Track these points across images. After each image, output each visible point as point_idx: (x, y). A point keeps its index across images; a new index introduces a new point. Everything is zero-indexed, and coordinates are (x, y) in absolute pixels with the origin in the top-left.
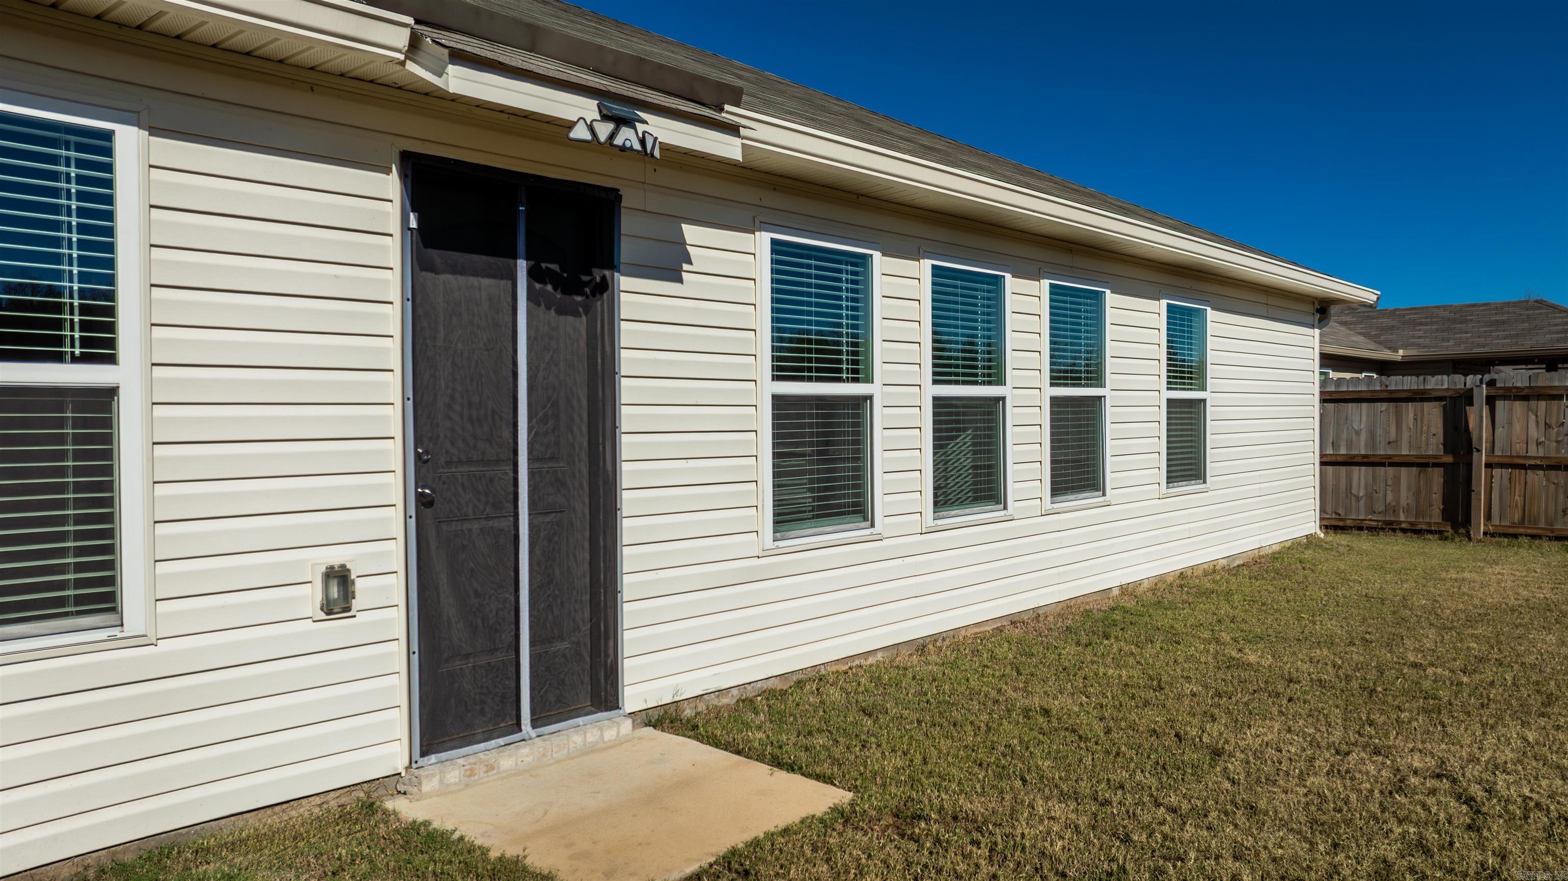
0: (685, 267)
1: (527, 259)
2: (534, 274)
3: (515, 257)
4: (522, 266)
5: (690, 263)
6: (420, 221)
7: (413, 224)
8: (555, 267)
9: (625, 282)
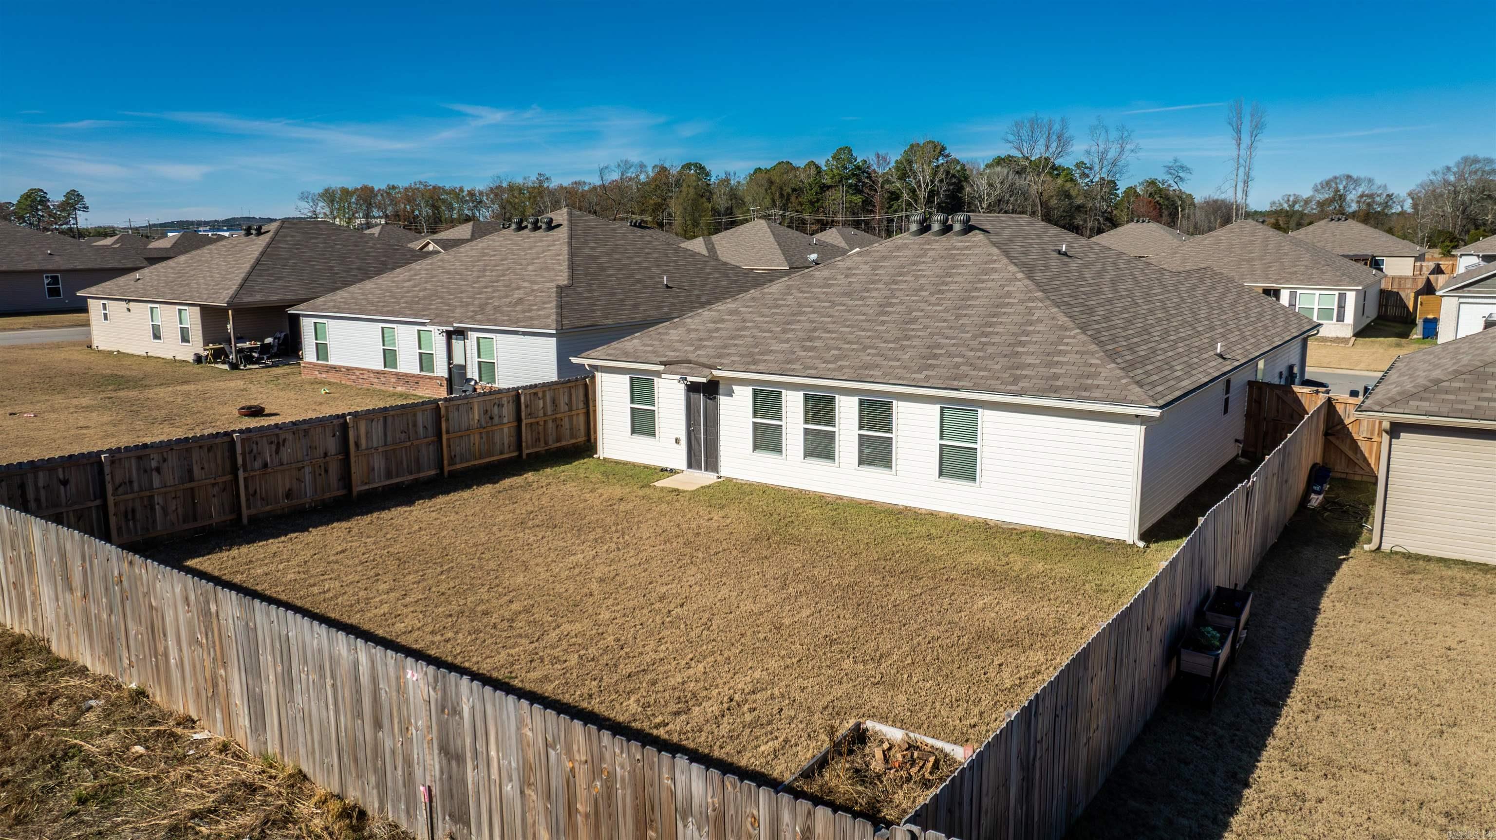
0: (733, 395)
2: (704, 398)
3: (701, 393)
4: (702, 397)
5: (734, 393)
6: (687, 388)
7: (685, 392)
8: (708, 397)
9: (721, 397)
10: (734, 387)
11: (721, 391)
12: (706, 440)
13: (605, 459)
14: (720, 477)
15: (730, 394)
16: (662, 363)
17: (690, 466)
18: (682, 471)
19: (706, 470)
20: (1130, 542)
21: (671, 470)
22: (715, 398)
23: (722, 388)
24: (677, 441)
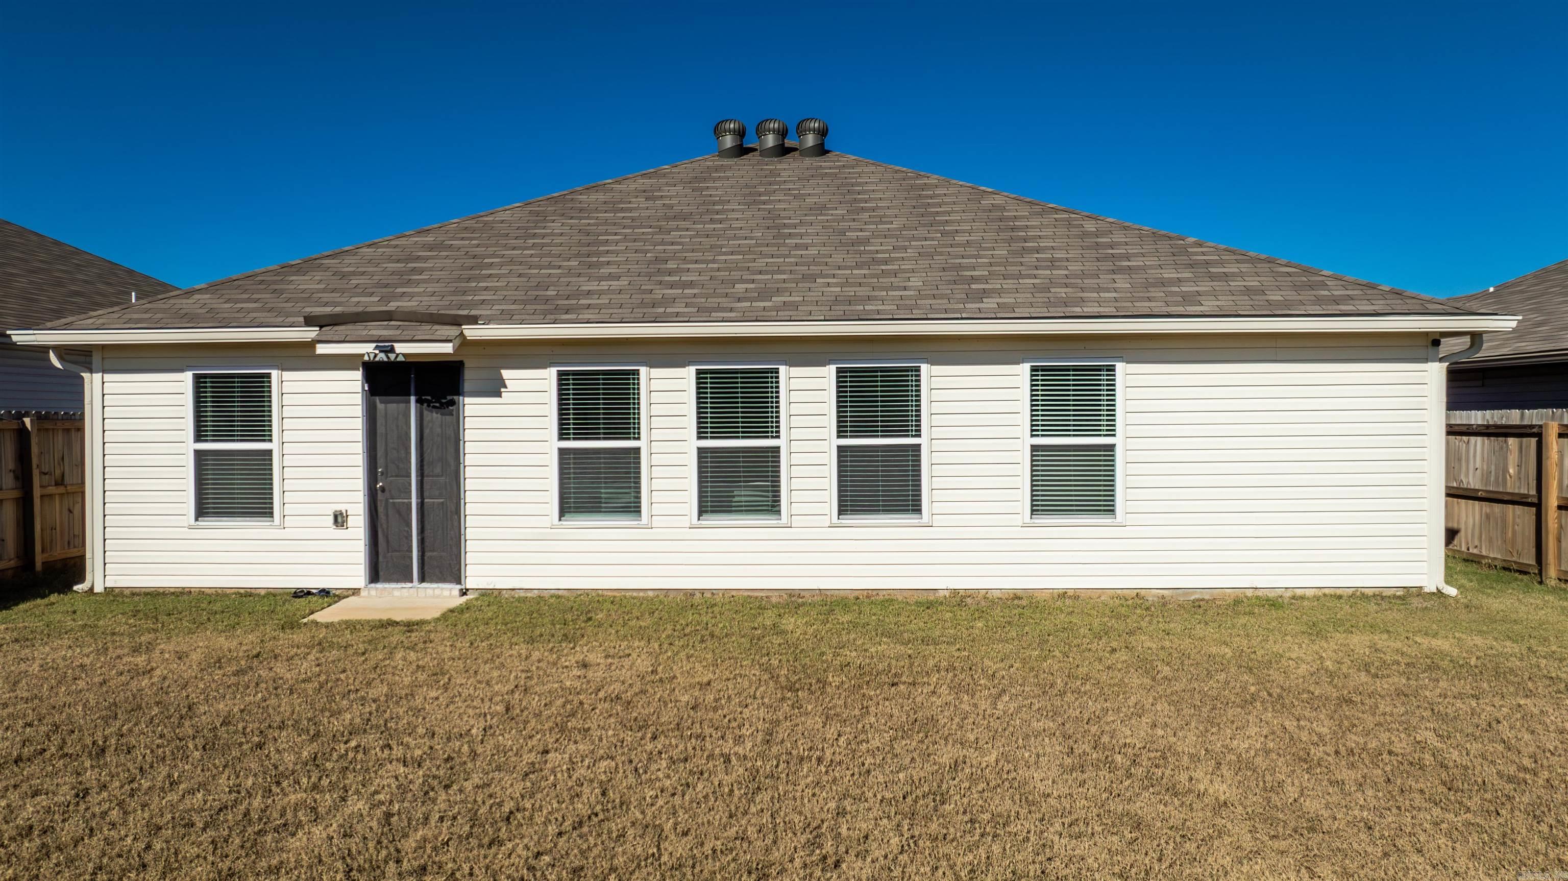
0: (503, 390)
1: (416, 395)
2: (417, 401)
3: (410, 395)
4: (413, 399)
5: (506, 387)
6: (369, 387)
7: (366, 388)
8: (429, 398)
9: (467, 400)
10: (506, 374)
11: (467, 386)
12: (421, 506)
13: (109, 591)
14: (464, 593)
15: (495, 388)
16: (309, 321)
17: (375, 576)
18: (356, 592)
19: (422, 579)
20: (1431, 588)
21: (325, 592)
22: (453, 403)
23: (470, 377)
24: (340, 520)
